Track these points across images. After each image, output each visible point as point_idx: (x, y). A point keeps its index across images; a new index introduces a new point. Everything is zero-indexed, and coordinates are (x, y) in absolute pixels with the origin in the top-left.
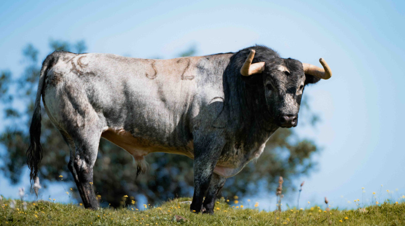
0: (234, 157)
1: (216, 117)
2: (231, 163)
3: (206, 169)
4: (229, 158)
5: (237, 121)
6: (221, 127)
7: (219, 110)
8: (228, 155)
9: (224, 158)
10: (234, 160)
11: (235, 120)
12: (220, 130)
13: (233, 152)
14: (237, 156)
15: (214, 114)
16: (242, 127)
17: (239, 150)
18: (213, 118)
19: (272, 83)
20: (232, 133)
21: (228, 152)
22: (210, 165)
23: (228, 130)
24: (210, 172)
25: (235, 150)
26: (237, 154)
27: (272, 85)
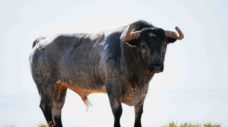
0: (133, 93)
1: (111, 71)
2: (132, 98)
3: (115, 103)
4: (129, 95)
5: (126, 72)
6: (116, 76)
7: (112, 66)
8: (128, 93)
9: (126, 95)
10: (134, 95)
11: (125, 71)
12: (116, 78)
13: (131, 91)
14: (135, 92)
15: (110, 69)
16: (132, 75)
17: (135, 89)
18: (109, 71)
19: (145, 44)
20: (125, 79)
21: (127, 92)
22: (116, 101)
23: (121, 78)
24: (118, 105)
25: (133, 90)
26: (134, 91)
27: (145, 45)
